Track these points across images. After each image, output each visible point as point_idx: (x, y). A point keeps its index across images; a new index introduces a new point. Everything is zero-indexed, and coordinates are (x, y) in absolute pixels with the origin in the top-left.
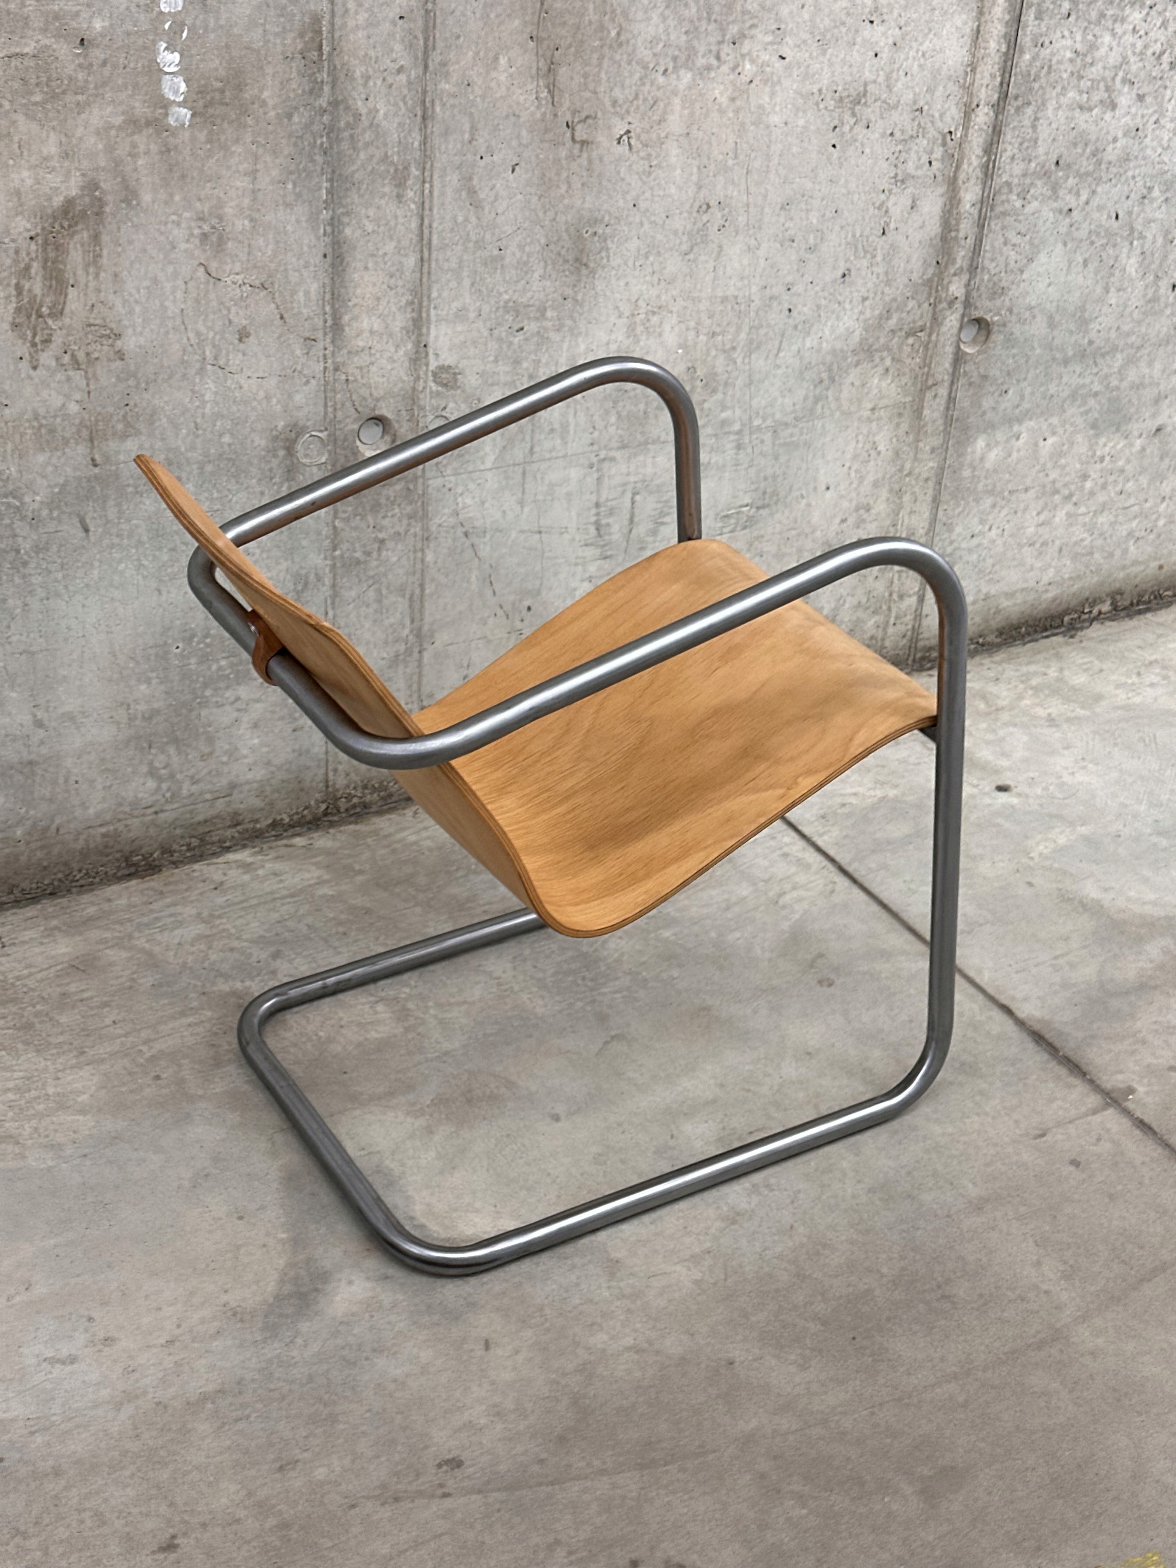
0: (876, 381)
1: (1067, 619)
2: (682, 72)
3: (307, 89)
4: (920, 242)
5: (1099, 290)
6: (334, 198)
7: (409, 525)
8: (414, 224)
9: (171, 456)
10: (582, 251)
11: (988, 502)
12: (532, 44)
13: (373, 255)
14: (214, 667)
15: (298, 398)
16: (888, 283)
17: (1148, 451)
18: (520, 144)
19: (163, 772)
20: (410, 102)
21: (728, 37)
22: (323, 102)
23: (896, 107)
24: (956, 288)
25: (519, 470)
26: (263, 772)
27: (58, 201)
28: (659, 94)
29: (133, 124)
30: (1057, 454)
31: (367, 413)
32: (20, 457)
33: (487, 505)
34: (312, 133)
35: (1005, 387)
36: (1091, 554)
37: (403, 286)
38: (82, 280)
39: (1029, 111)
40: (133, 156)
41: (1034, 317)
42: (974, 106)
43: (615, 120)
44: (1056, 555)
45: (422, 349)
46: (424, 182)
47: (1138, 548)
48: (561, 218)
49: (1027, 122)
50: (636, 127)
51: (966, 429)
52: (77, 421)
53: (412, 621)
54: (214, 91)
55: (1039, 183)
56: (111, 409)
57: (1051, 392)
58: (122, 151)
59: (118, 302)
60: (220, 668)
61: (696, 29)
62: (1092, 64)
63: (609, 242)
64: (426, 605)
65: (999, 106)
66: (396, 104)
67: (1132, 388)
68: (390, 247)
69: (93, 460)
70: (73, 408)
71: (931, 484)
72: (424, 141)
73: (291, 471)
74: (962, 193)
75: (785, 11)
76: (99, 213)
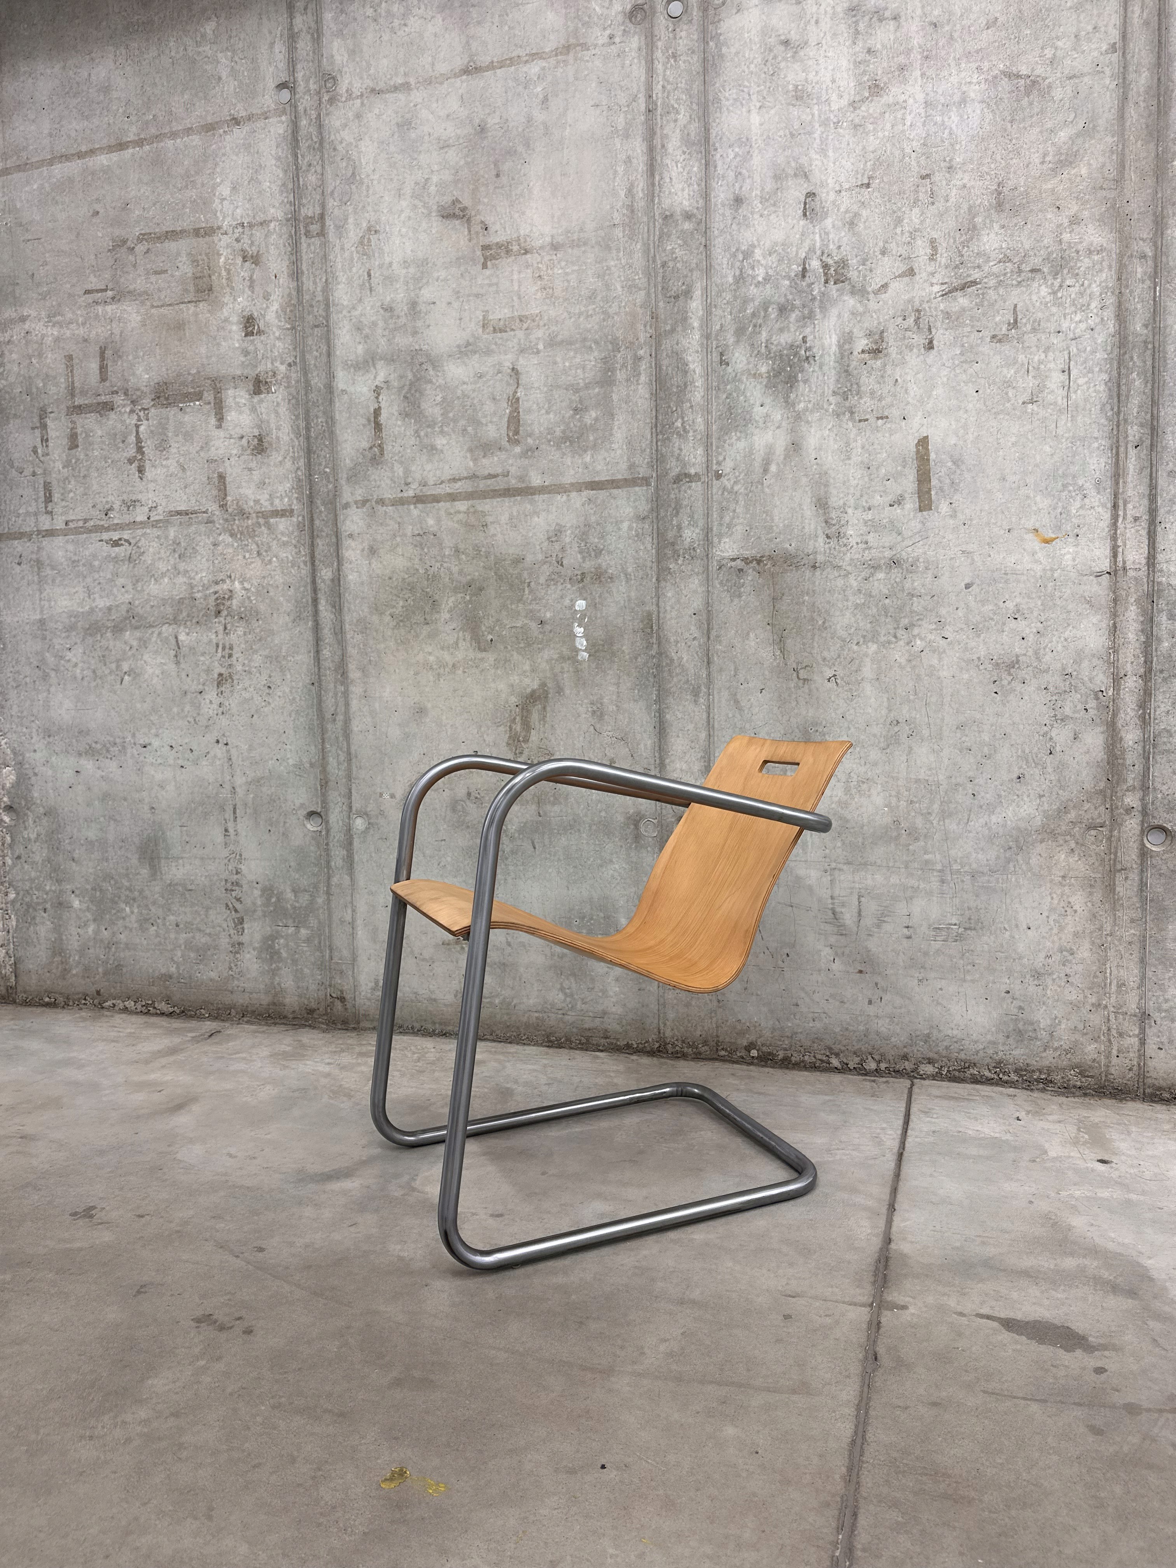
0: (1063, 856)
2: (870, 644)
3: (645, 646)
4: (1088, 763)
6: (659, 700)
8: (705, 716)
9: (575, 818)
12: (769, 627)
13: (682, 730)
16: (1062, 788)
18: (765, 678)
19: (568, 991)
20: (700, 655)
21: (901, 625)
22: (653, 652)
23: (1047, 671)
24: (1131, 801)
26: (621, 1009)
27: (529, 690)
28: (855, 656)
29: (562, 658)
34: (648, 667)
37: (699, 748)
38: (537, 727)
40: (562, 673)
42: (1121, 675)
43: (826, 669)
46: (709, 695)
48: (794, 720)
50: (840, 673)
51: (1163, 910)
54: (599, 645)
58: (557, 670)
61: (878, 621)
65: (1147, 676)
66: (693, 656)
68: (691, 727)
69: (539, 813)
72: (709, 675)
73: (637, 837)
74: (1123, 734)
75: (943, 611)
76: (546, 697)
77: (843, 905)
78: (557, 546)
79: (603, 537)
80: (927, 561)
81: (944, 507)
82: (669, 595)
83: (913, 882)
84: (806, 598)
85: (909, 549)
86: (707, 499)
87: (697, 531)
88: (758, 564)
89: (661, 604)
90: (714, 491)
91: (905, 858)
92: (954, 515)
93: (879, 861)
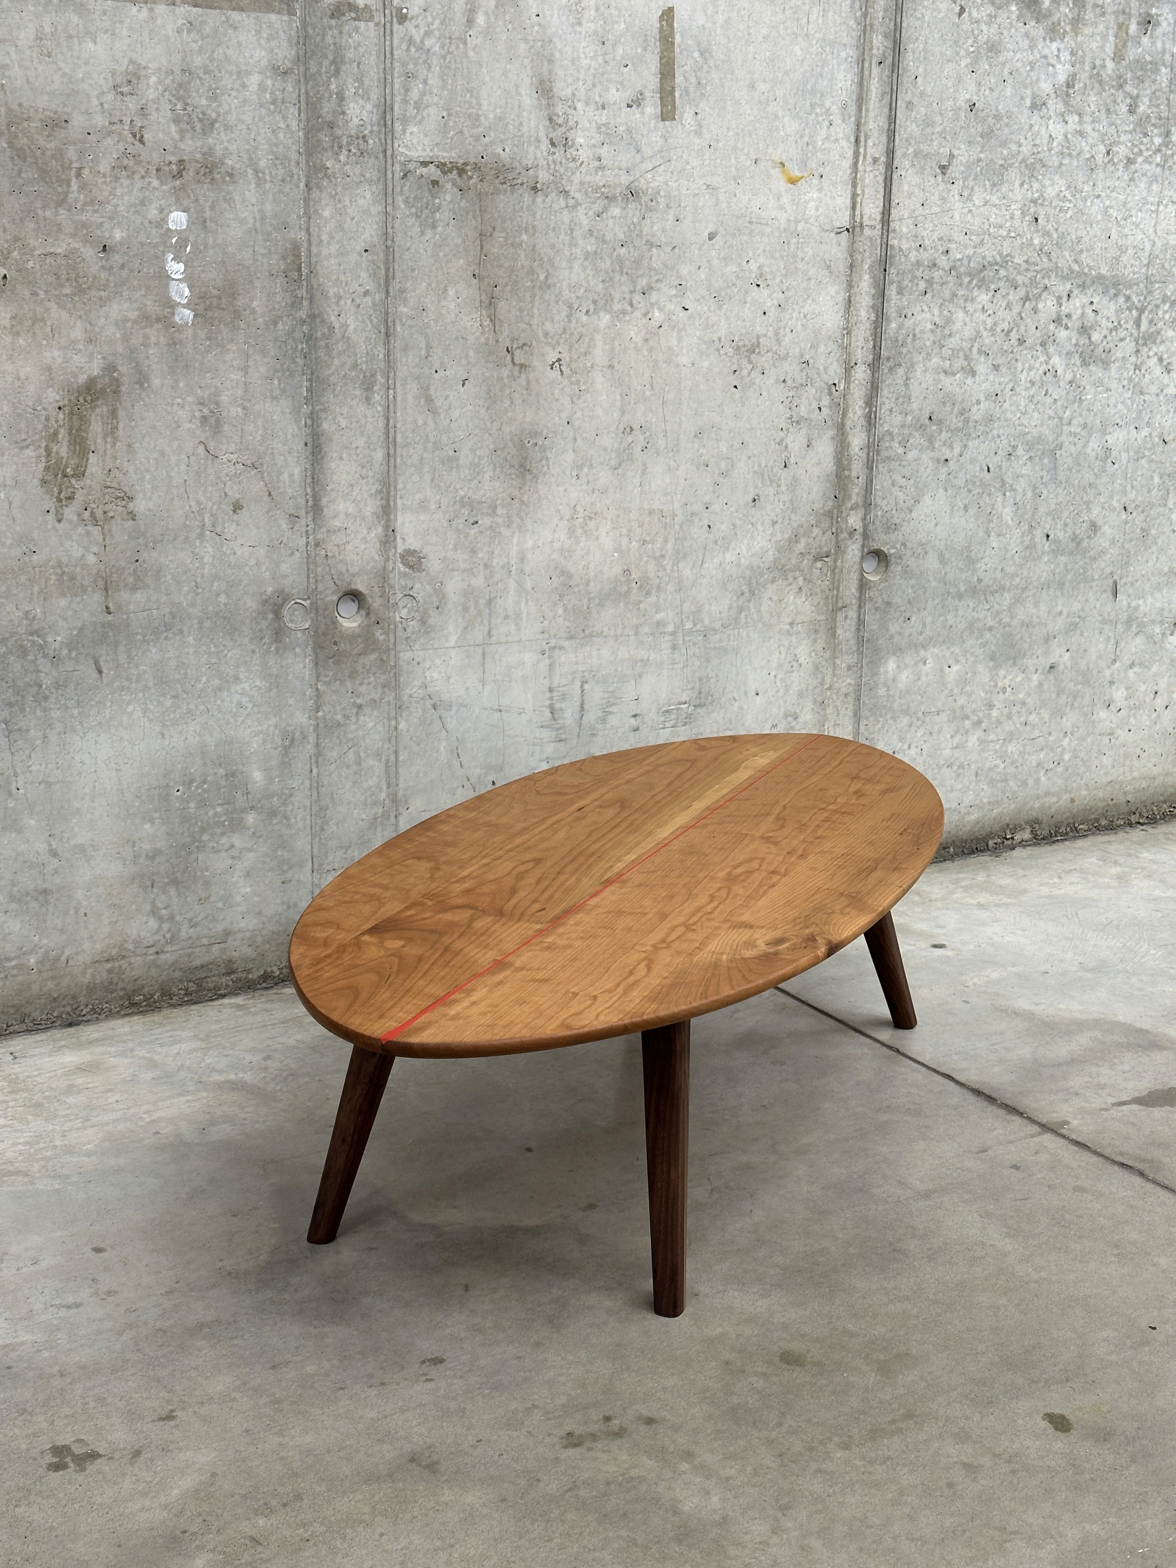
0: (792, 598)
1: (991, 843)
2: (602, 314)
3: (289, 302)
4: (818, 477)
5: (981, 533)
6: (312, 397)
7: (384, 693)
8: (381, 424)
9: (174, 610)
10: (525, 459)
11: (905, 720)
12: (474, 281)
13: (347, 448)
14: (211, 813)
15: (284, 567)
16: (794, 510)
17: (1045, 687)
18: (469, 363)
19: (164, 912)
20: (375, 321)
21: (638, 288)
22: (302, 314)
23: (785, 358)
24: (854, 520)
25: (479, 650)
26: (255, 921)
27: (82, 379)
28: (584, 330)
29: (146, 319)
30: (963, 682)
31: (344, 587)
32: (45, 599)
33: (452, 681)
34: (294, 339)
35: (908, 614)
36: (1006, 781)
37: (373, 477)
38: (101, 447)
39: (901, 371)
40: (145, 345)
41: (926, 553)
42: (852, 364)
43: (548, 349)
44: (973, 778)
45: (391, 533)
46: (388, 388)
47: (1049, 779)
48: (506, 429)
49: (900, 381)
50: (565, 357)
51: (877, 650)
52: (94, 572)
53: (388, 786)
54: (212, 297)
55: (916, 434)
56: (123, 563)
57: (950, 622)
58: (136, 341)
59: (131, 470)
60: (216, 815)
61: (611, 279)
62: (950, 335)
63: (548, 452)
64: (401, 770)
65: (875, 365)
66: (363, 322)
67: (1022, 626)
68: (361, 442)
69: (107, 608)
70: (91, 559)
71: (850, 699)
72: (388, 354)
73: (279, 633)
74: (850, 438)
75: (684, 270)
76: (116, 392)
77: (563, 697)
78: (132, 104)
79: (214, 97)
80: (668, 196)
81: (688, 117)
82: (327, 213)
83: (643, 654)
84: (525, 237)
85: (649, 175)
86: (386, 55)
87: (369, 107)
88: (460, 175)
89: (314, 230)
90: (396, 42)
91: (635, 621)
92: (698, 133)
93: (606, 630)
